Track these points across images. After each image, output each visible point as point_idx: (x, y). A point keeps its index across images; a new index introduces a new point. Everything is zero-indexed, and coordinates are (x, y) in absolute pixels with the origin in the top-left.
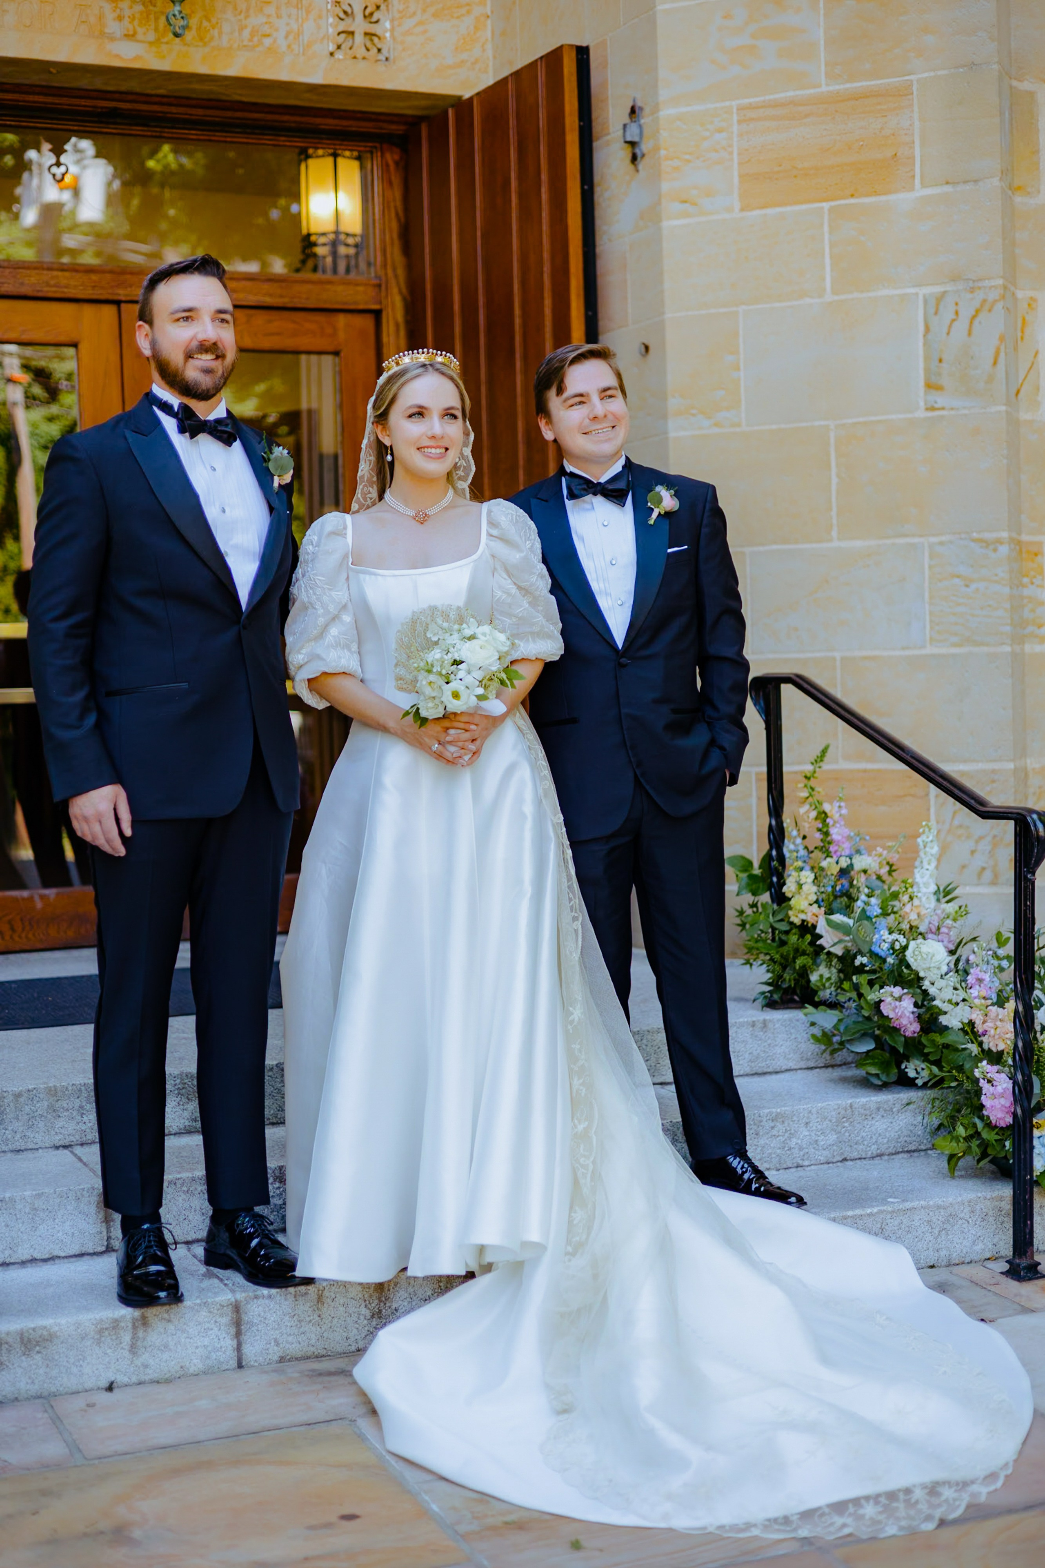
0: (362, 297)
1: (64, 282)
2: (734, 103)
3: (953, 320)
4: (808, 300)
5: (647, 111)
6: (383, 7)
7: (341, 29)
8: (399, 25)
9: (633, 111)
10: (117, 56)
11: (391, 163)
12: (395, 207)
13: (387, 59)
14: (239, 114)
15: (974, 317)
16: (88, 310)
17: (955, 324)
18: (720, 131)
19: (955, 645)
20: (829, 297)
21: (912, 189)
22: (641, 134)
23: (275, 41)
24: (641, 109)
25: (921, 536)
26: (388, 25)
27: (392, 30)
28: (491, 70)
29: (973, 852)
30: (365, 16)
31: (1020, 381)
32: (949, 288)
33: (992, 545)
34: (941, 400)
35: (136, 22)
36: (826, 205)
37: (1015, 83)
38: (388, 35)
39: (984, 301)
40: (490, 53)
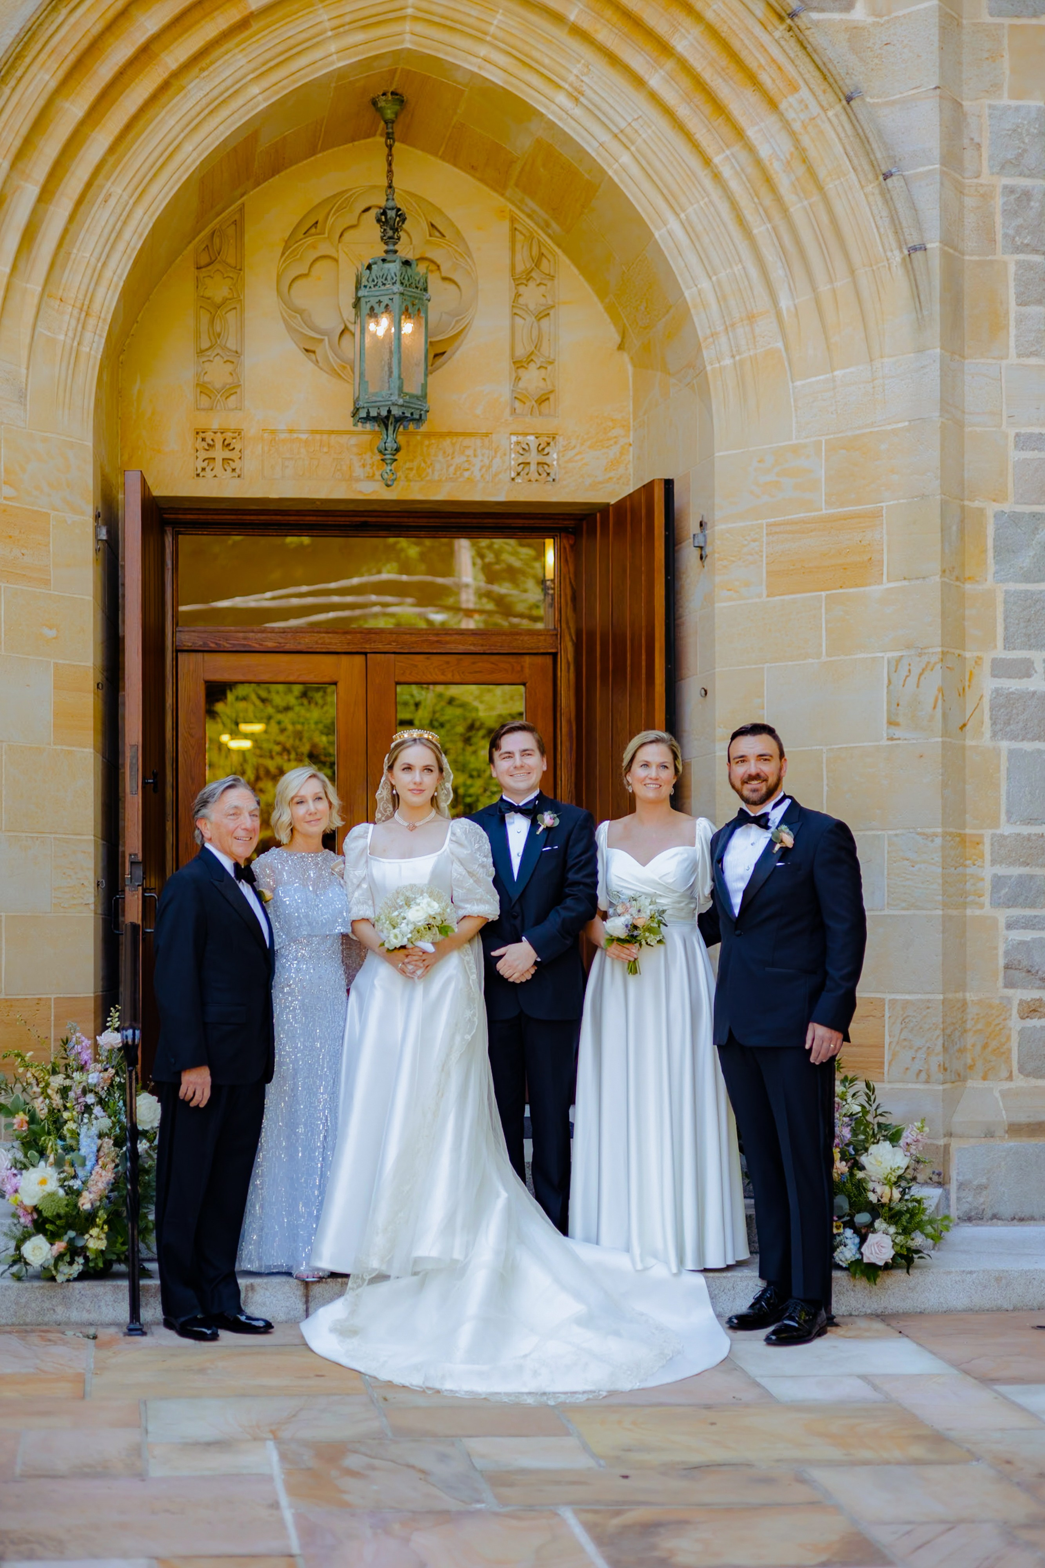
0: (545, 645)
1: (328, 641)
2: (764, 522)
3: (907, 676)
4: (810, 661)
5: (709, 525)
6: (552, 444)
7: (520, 461)
8: (563, 456)
9: (701, 525)
10: (361, 492)
11: (567, 547)
12: (570, 578)
13: (554, 480)
14: (453, 520)
15: (921, 674)
16: (345, 659)
17: (909, 678)
18: (754, 541)
19: (903, 909)
20: (824, 658)
21: (881, 583)
22: (705, 542)
23: (472, 473)
24: (706, 523)
25: (883, 830)
26: (555, 456)
27: (558, 460)
28: (631, 482)
29: (914, 1058)
30: (538, 451)
31: (967, 718)
32: (904, 653)
33: (931, 837)
34: (898, 733)
35: (375, 468)
36: (823, 593)
37: (966, 503)
38: (555, 463)
39: (928, 663)
40: (631, 471)
